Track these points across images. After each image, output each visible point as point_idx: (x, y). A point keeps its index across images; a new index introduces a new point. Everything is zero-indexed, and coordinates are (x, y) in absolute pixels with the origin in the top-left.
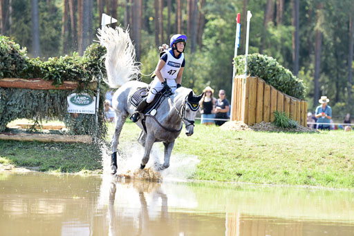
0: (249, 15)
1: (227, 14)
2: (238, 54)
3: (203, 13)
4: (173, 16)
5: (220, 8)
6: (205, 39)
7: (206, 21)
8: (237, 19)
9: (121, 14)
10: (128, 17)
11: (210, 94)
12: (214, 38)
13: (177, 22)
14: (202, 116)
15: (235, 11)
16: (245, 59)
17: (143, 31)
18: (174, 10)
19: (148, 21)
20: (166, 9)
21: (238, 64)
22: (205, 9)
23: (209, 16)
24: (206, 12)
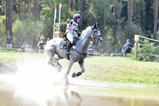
0: (60, 5)
1: (51, 5)
2: (56, 22)
3: (40, 4)
4: (27, 5)
5: (48, 2)
6: (41, 15)
7: (42, 8)
8: (55, 7)
9: (3, 4)
10: (7, 5)
11: (43, 40)
12: (45, 15)
13: (28, 7)
14: (40, 49)
15: (54, 4)
16: (58, 25)
17: (13, 12)
18: (27, 2)
19: (16, 7)
20: (24, 2)
21: (56, 27)
22: (41, 2)
23: (43, 6)
24: (42, 4)
